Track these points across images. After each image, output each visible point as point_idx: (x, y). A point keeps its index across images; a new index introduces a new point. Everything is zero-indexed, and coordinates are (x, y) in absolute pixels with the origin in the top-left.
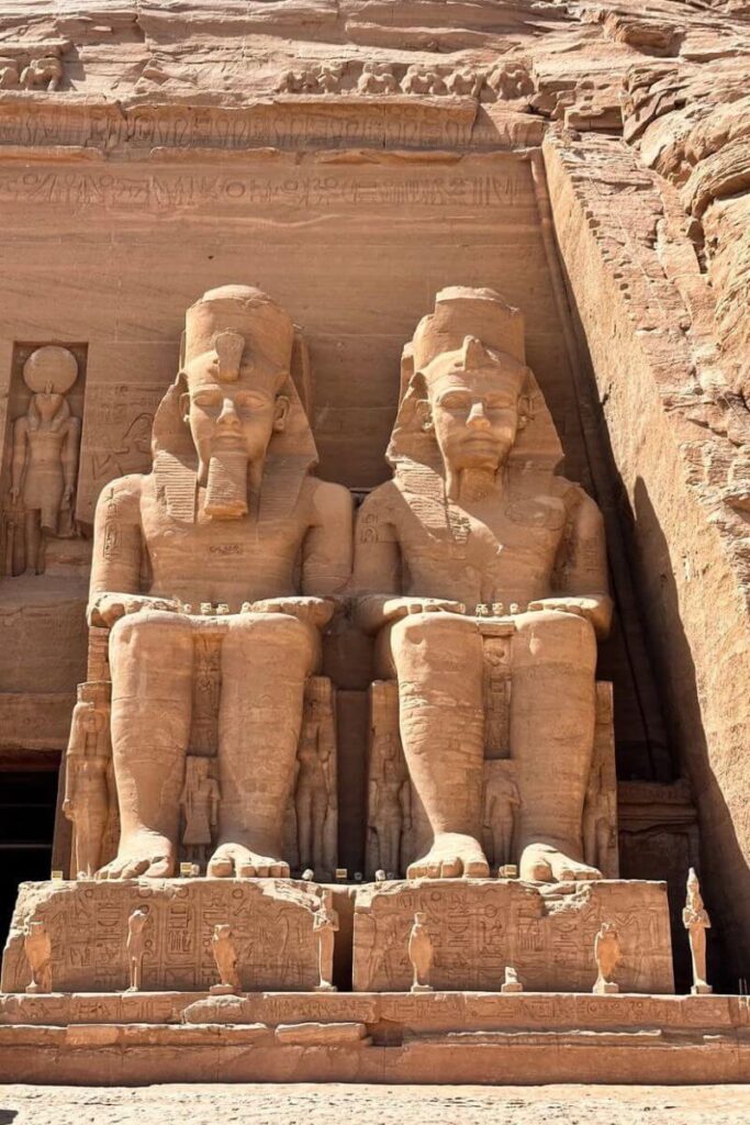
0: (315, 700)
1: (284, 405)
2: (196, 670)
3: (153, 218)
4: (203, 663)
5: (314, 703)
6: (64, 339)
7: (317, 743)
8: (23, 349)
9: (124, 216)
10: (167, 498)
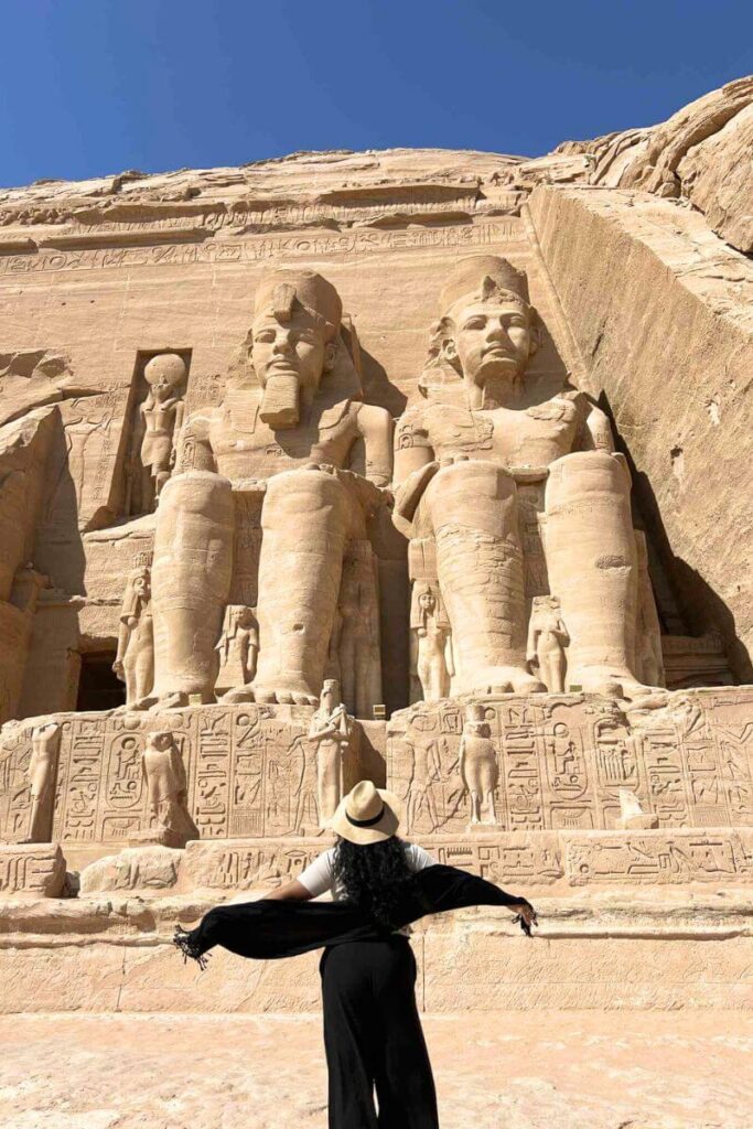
0: (356, 560)
1: (333, 352)
2: (239, 528)
3: (244, 267)
4: (245, 521)
5: (356, 564)
6: (175, 346)
7: (359, 598)
8: (144, 357)
9: (224, 267)
10: (232, 417)
